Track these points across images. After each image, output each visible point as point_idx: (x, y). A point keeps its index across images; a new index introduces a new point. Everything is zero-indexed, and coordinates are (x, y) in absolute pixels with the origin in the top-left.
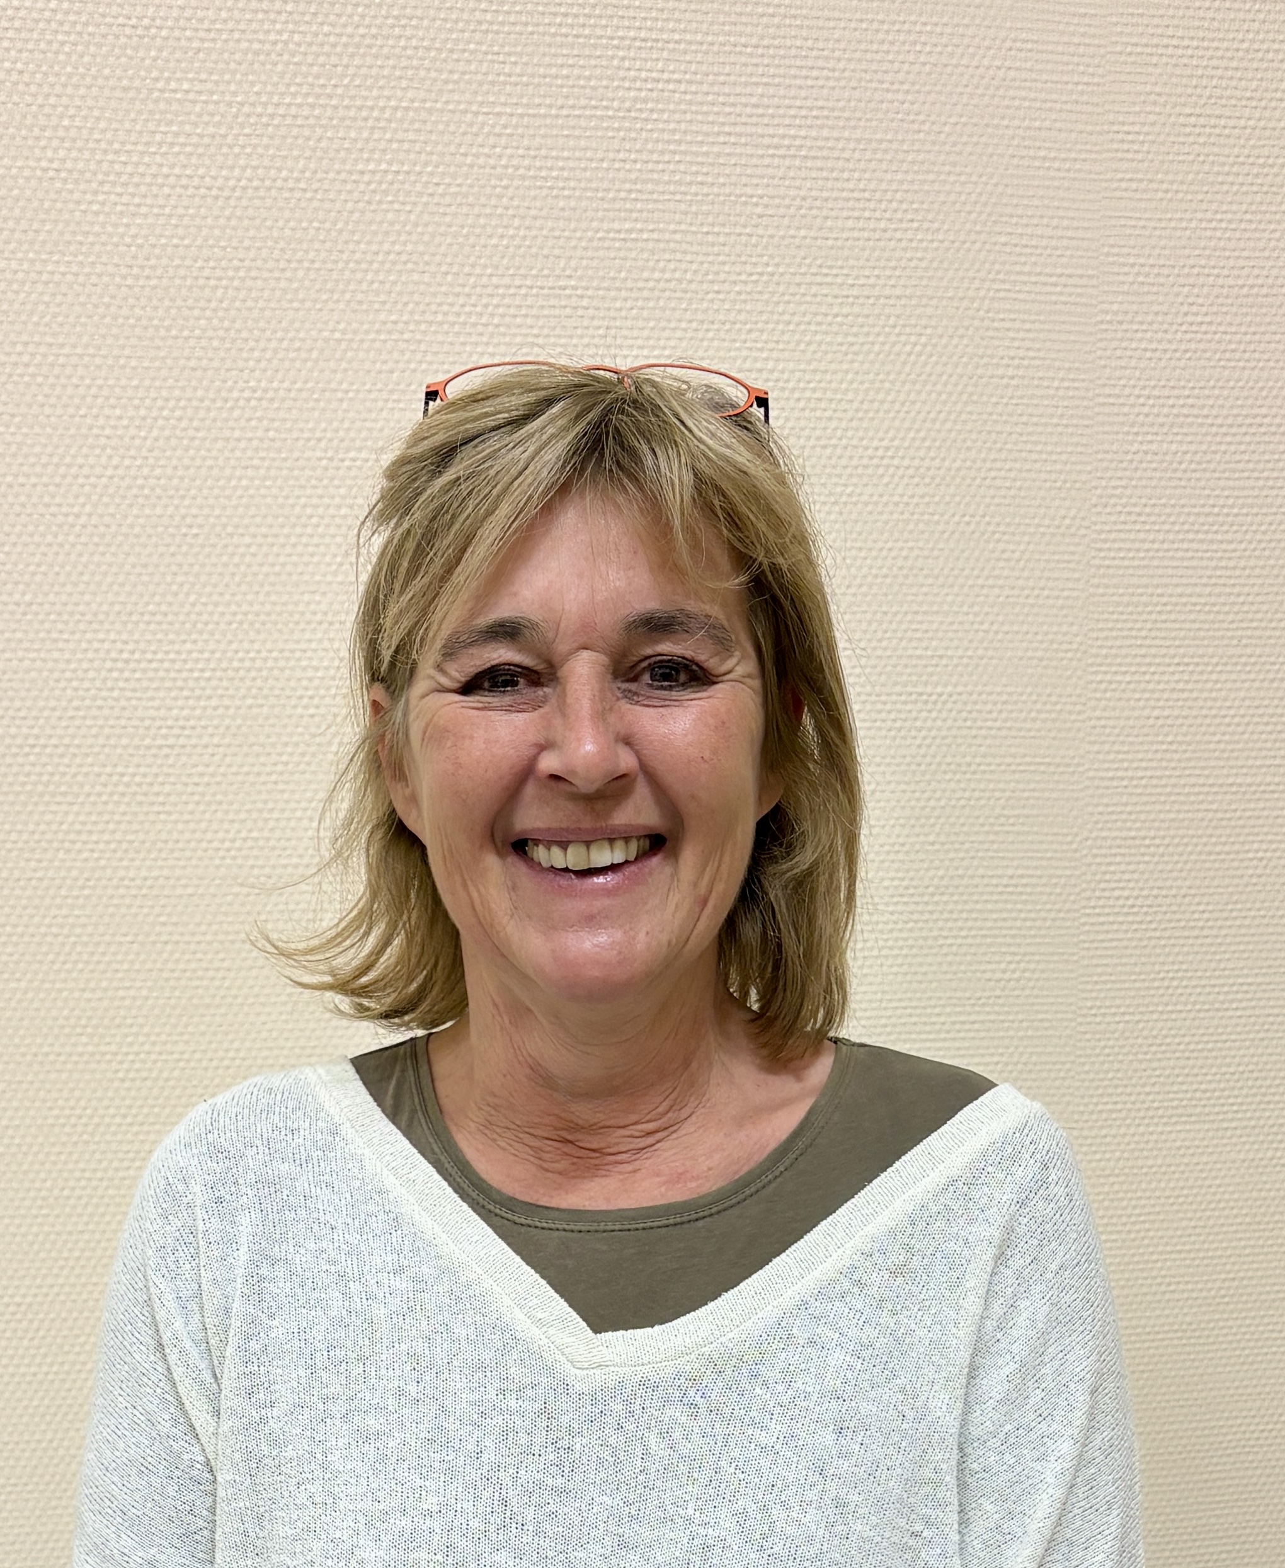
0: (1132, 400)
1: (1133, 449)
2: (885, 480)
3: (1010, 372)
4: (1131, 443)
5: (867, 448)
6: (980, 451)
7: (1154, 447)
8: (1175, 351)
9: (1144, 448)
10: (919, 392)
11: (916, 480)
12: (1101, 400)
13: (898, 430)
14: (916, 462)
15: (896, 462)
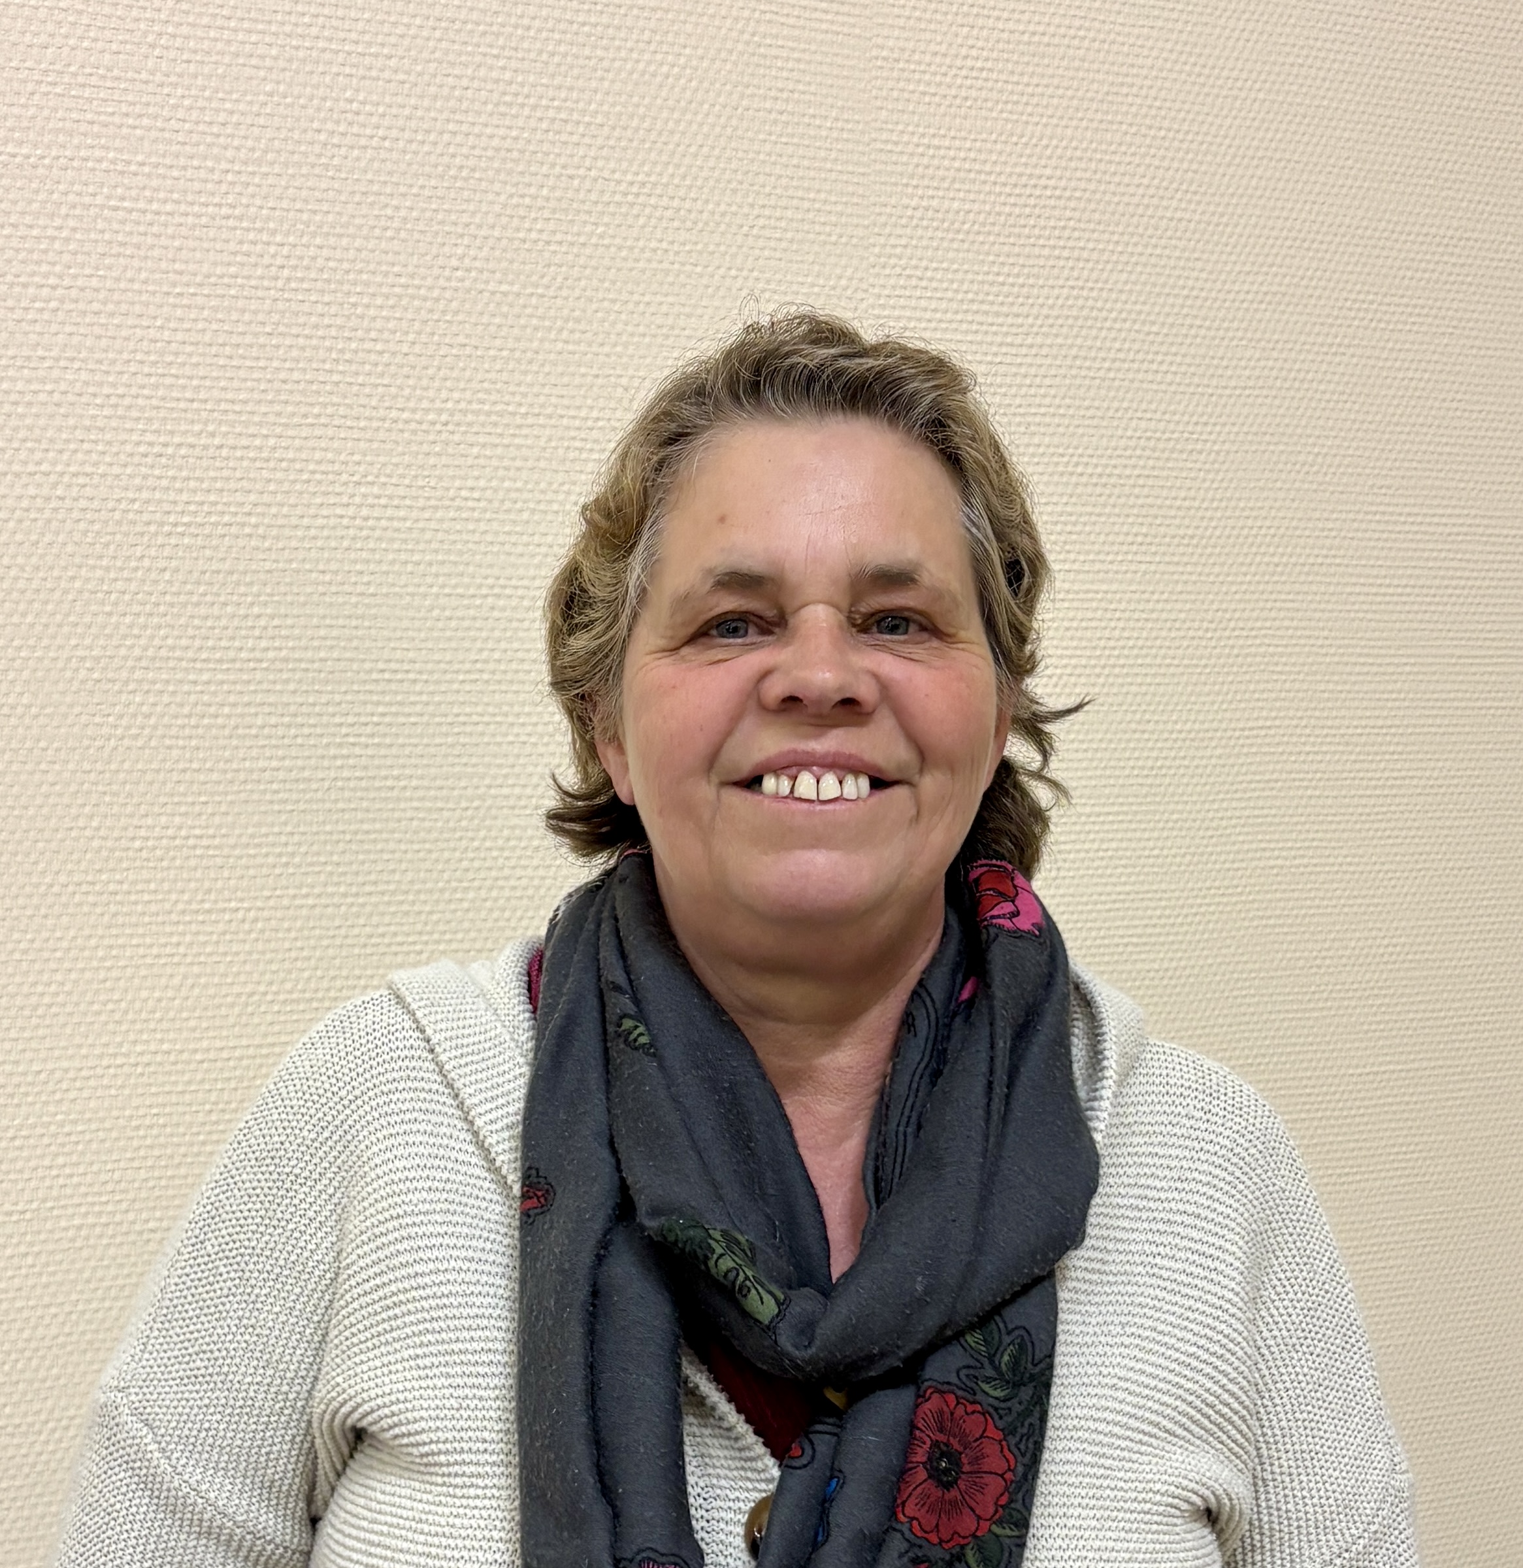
0: (910, 148)
1: (913, 203)
2: (641, 221)
3: (779, 106)
4: (912, 197)
5: (619, 182)
6: (747, 195)
7: (935, 203)
8: (955, 97)
9: (924, 203)
10: (678, 121)
11: (676, 224)
12: (879, 146)
13: (655, 163)
14: (676, 203)
15: (653, 201)
